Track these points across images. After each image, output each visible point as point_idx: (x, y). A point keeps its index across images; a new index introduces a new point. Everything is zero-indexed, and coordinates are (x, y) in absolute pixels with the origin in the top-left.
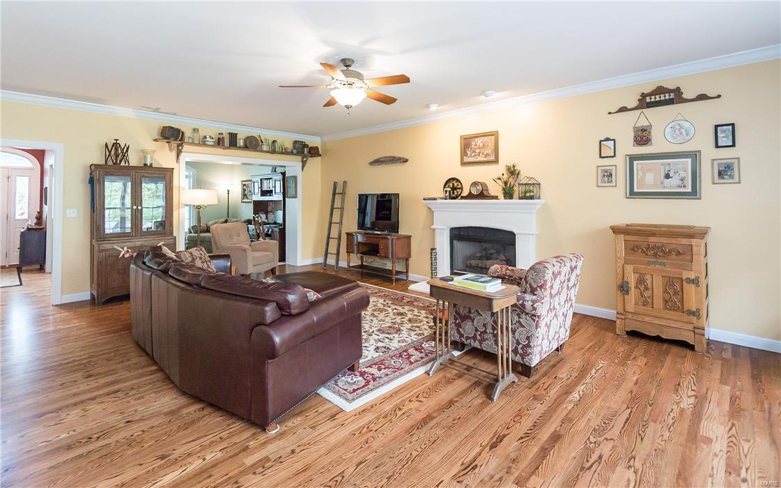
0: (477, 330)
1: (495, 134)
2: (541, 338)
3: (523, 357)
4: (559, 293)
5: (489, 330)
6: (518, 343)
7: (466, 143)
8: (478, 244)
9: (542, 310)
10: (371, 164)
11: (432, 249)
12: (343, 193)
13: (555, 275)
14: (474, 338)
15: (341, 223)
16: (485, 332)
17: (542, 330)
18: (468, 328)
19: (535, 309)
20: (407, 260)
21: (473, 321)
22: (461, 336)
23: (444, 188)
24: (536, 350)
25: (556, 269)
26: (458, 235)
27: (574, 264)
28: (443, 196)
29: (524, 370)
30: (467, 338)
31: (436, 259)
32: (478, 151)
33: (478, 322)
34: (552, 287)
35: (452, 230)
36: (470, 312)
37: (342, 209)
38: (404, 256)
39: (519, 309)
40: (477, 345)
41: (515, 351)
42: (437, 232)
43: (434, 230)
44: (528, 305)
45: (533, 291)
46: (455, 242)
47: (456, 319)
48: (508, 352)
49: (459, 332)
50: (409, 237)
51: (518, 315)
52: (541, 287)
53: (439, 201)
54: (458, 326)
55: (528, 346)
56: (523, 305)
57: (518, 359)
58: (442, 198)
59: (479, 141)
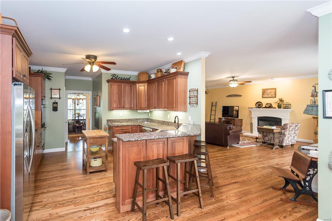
0: (269, 139)
1: (275, 89)
2: (286, 140)
3: (281, 144)
4: (291, 131)
5: (272, 138)
6: (280, 141)
7: (264, 91)
8: (267, 122)
9: (287, 133)
10: (227, 96)
11: (251, 123)
12: (216, 106)
13: (290, 126)
14: (268, 140)
15: (215, 115)
16: (271, 139)
17: (286, 138)
18: (267, 138)
19: (284, 133)
20: (241, 126)
21: (268, 137)
22: (264, 140)
23: (256, 105)
24: (285, 142)
25: (291, 125)
26: (260, 119)
27: (297, 125)
28: (255, 107)
29: (282, 147)
30: (266, 141)
31: (252, 126)
32: (268, 94)
33: (269, 137)
34: (289, 129)
35: (258, 117)
36: (267, 135)
37: (215, 110)
38: (240, 125)
39: (280, 133)
40: (269, 142)
41: (279, 143)
42: (253, 118)
43: (251, 117)
44: (283, 132)
45: (284, 129)
46: (259, 121)
47: (263, 136)
48: (277, 143)
49: (264, 139)
50: (242, 120)
51: (280, 135)
52: (286, 128)
53: (254, 109)
54: (264, 138)
55: (283, 141)
56: (281, 132)
57: (280, 144)
58: (255, 108)
59: (269, 91)
